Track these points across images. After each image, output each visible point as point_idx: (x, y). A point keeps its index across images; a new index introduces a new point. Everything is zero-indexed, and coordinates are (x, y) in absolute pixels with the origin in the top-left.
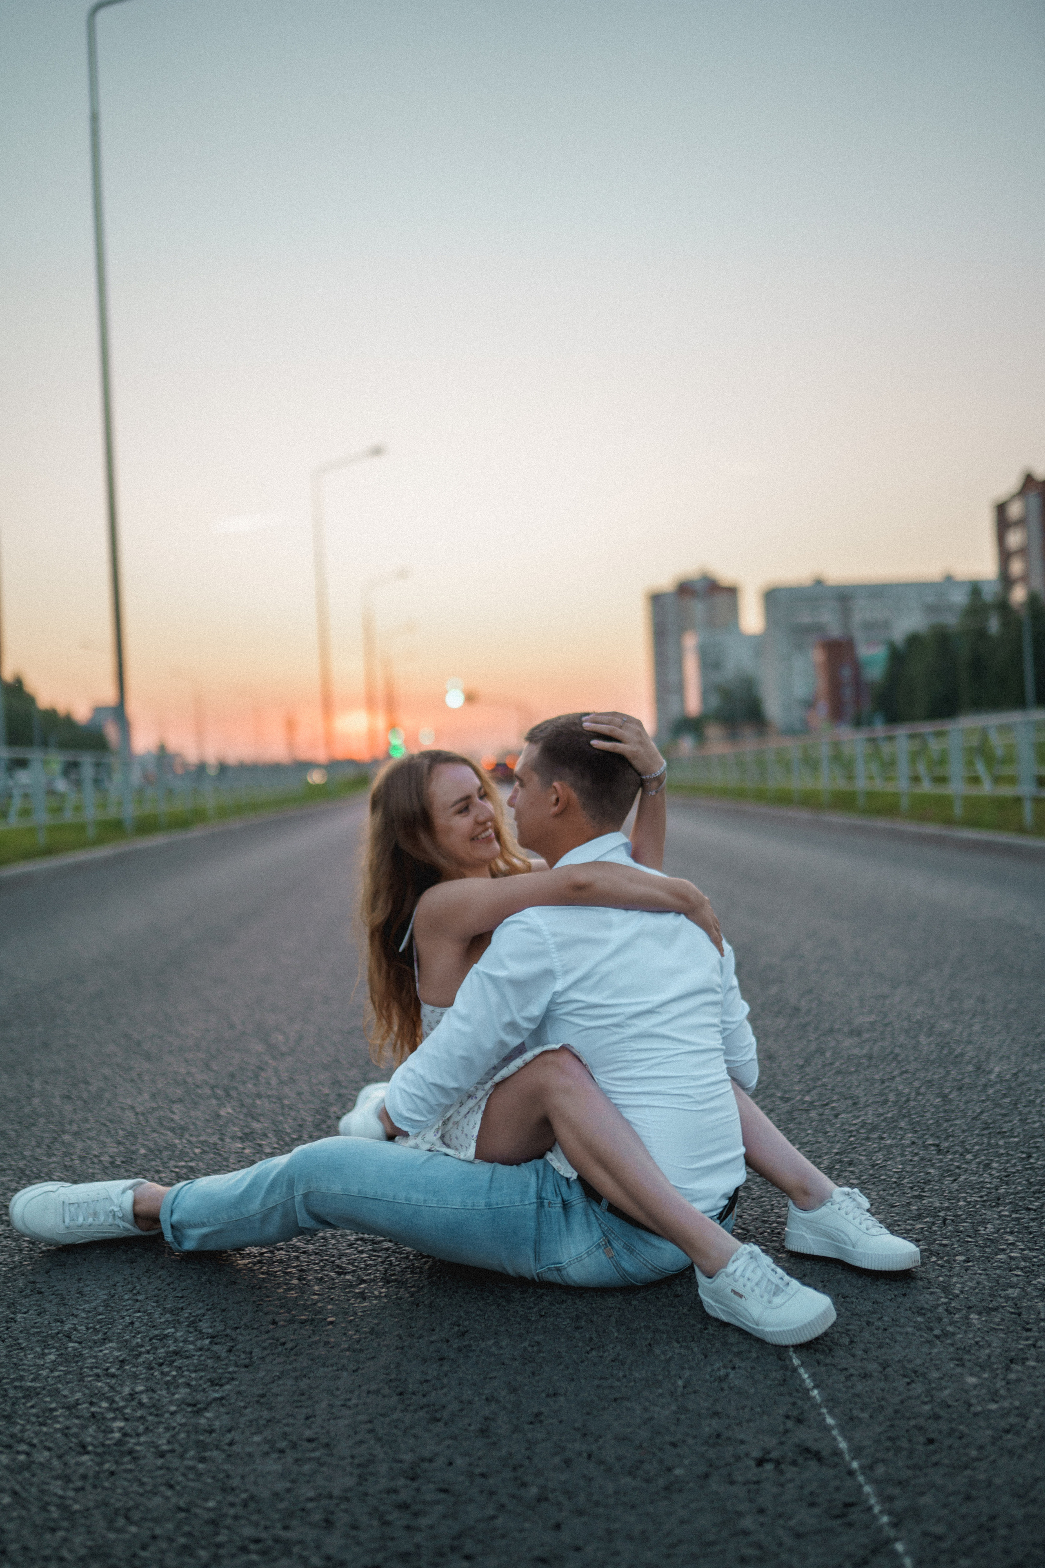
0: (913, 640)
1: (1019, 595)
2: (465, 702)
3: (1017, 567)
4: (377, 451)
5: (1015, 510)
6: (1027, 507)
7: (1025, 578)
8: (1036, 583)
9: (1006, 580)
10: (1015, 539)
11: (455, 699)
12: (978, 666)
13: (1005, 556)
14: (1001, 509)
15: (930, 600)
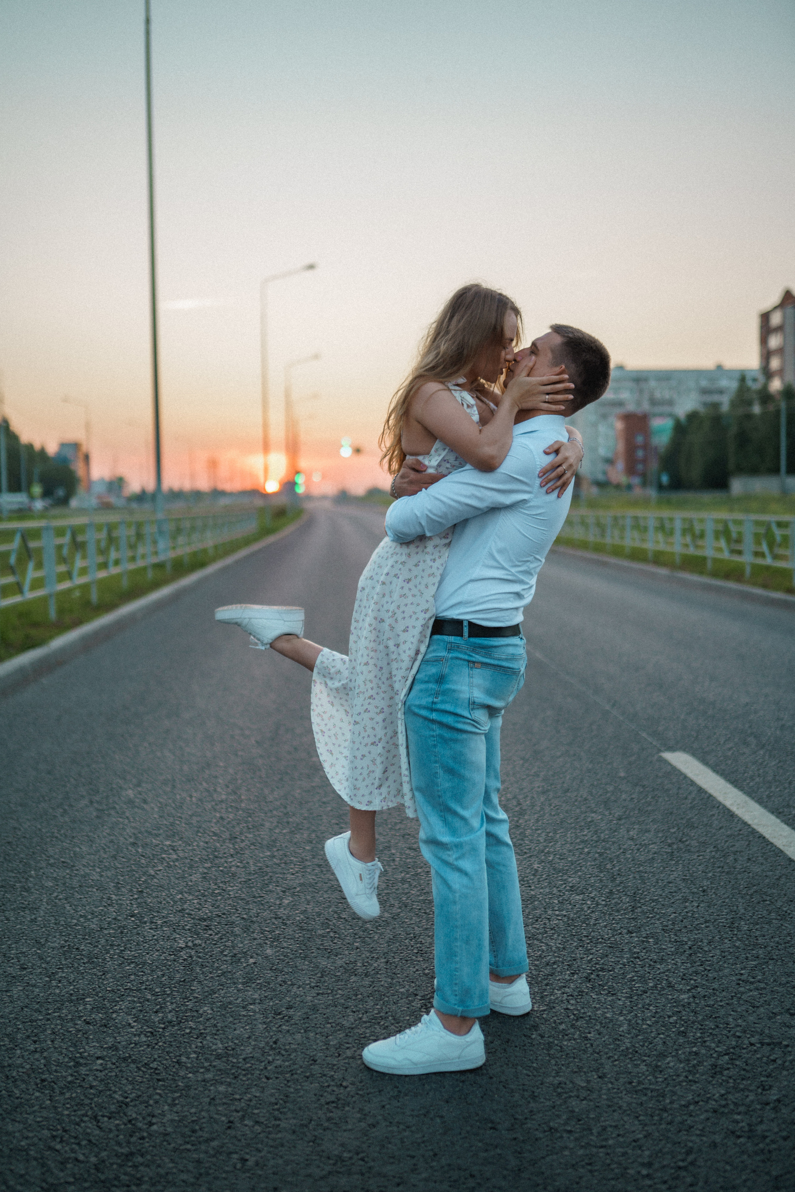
0: (693, 416)
1: (776, 385)
2: (353, 453)
3: (775, 363)
4: (311, 267)
5: (776, 319)
6: (784, 317)
7: (781, 372)
8: (789, 377)
9: (767, 373)
10: (774, 342)
11: (346, 452)
12: (743, 439)
13: (766, 355)
14: (765, 317)
15: (704, 383)
